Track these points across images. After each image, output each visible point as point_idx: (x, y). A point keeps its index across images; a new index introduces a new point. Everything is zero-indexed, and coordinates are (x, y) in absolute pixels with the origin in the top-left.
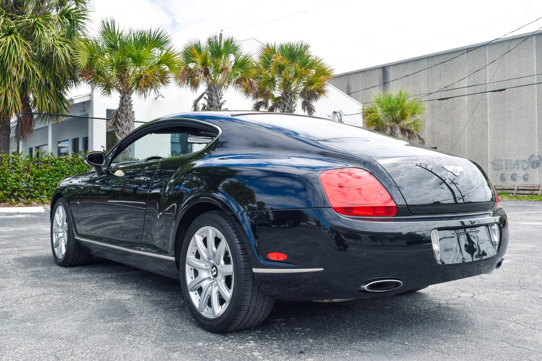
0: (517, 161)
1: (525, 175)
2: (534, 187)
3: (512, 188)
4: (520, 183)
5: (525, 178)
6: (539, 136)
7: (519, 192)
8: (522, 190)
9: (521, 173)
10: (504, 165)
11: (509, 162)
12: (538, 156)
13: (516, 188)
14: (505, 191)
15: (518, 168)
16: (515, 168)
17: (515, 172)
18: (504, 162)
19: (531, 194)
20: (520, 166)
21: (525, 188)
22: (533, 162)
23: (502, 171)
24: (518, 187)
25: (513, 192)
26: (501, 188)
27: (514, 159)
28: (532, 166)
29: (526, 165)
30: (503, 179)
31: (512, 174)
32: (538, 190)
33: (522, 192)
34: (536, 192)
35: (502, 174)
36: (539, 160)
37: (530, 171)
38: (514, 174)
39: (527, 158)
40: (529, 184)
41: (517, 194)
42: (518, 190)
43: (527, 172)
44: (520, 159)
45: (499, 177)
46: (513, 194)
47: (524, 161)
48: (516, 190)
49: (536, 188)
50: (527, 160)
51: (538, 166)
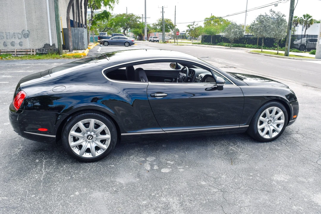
0: (14, 33)
1: (20, 42)
2: (27, 50)
3: (13, 51)
4: (17, 47)
5: (21, 44)
6: (27, 18)
7: (18, 53)
8: (19, 52)
9: (17, 41)
10: (5, 36)
11: (8, 34)
12: (28, 31)
13: (15, 51)
14: (8, 53)
15: (15, 38)
16: (13, 38)
17: (13, 41)
18: (5, 34)
19: (26, 54)
20: (16, 36)
21: (22, 51)
22: (25, 34)
23: (5, 40)
24: (16, 50)
25: (14, 53)
26: (5, 51)
27: (12, 32)
28: (24, 37)
29: (20, 36)
30: (5, 45)
31: (11, 41)
32: (30, 52)
33: (20, 53)
34: (29, 53)
35: (5, 42)
36: (28, 33)
37: (23, 40)
38: (12, 42)
39: (20, 32)
40: (23, 48)
41: (17, 54)
42: (17, 52)
43: (22, 40)
44: (16, 32)
45: (3, 44)
46: (14, 54)
47: (18, 33)
48: (16, 52)
49: (28, 51)
50: (21, 33)
51: (28, 37)
